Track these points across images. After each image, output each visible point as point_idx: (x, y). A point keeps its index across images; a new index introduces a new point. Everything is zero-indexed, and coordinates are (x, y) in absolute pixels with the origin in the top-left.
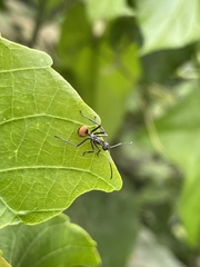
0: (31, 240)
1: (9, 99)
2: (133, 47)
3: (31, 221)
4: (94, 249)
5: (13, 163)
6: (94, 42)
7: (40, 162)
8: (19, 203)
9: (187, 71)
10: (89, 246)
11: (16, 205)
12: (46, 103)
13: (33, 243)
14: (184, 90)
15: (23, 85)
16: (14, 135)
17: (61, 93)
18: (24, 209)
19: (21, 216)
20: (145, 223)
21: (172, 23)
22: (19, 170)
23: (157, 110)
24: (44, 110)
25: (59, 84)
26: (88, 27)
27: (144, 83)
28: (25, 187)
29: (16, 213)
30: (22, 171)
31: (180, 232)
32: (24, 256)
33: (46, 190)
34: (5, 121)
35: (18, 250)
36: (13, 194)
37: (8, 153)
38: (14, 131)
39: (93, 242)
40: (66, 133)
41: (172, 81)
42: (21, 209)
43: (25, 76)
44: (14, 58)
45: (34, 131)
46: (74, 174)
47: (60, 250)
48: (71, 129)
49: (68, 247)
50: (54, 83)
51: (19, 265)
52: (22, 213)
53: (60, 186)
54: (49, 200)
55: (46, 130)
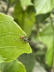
0: (7, 66)
1: (2, 29)
3: (8, 61)
4: (24, 68)
5: (3, 46)
7: (10, 46)
10: (23, 67)
11: (4, 57)
12: (12, 30)
13: (8, 67)
16: (3, 39)
17: (16, 27)
18: (6, 58)
19: (5, 60)
21: (44, 7)
24: (11, 32)
25: (15, 25)
29: (4, 59)
30: (5, 48)
32: (6, 70)
33: (12, 53)
34: (1, 35)
35: (4, 69)
36: (3, 54)
37: (2, 43)
38: (3, 37)
39: (24, 66)
40: (17, 38)
42: (5, 58)
43: (7, 23)
44: (4, 18)
45: (9, 37)
46: (19, 49)
47: (15, 68)
48: (19, 37)
49: (17, 67)
50: (14, 25)
52: (5, 59)
53: (16, 52)
54: (13, 56)
55: (12, 37)
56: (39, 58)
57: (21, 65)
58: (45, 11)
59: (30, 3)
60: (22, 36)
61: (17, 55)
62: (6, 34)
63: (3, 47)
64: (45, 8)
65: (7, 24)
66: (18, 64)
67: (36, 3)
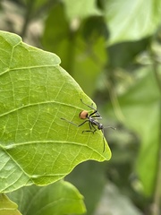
0: (34, 194)
1: (27, 89)
2: (101, 39)
4: (82, 202)
5: (29, 138)
6: (71, 35)
7: (50, 138)
8: (32, 169)
9: (144, 58)
10: (77, 199)
11: (30, 171)
12: (55, 93)
13: (36, 197)
14: (142, 73)
15: (38, 79)
16: (30, 117)
17: (67, 86)
18: (37, 174)
19: (34, 179)
20: (110, 179)
21: (132, 22)
22: (33, 144)
23: (121, 89)
24: (53, 98)
25: (66, 79)
26: (67, 24)
27: (110, 67)
28: (38, 157)
29: (30, 176)
30: (35, 144)
31: (138, 186)
32: (29, 207)
33: (53, 159)
34: (23, 106)
35: (25, 203)
36: (28, 162)
37: (25, 131)
38: (30, 113)
39: (81, 196)
40: (70, 115)
41: (132, 66)
42: (34, 174)
43: (40, 72)
44: (32, 58)
45: (45, 114)
46: (75, 147)
47: (56, 202)
48: (74, 113)
49: (62, 199)
50: (61, 77)
51: (25, 213)
52: (34, 176)
53: (64, 157)
54: (55, 167)
55: (54, 113)
56: (115, 172)
57: (74, 193)
58: (135, 34)
59: (92, 10)
60: (85, 112)
61: (68, 166)
62: (36, 105)
63: (27, 141)
64: (136, 24)
65: (41, 75)
66: (65, 189)
67: (110, 8)
